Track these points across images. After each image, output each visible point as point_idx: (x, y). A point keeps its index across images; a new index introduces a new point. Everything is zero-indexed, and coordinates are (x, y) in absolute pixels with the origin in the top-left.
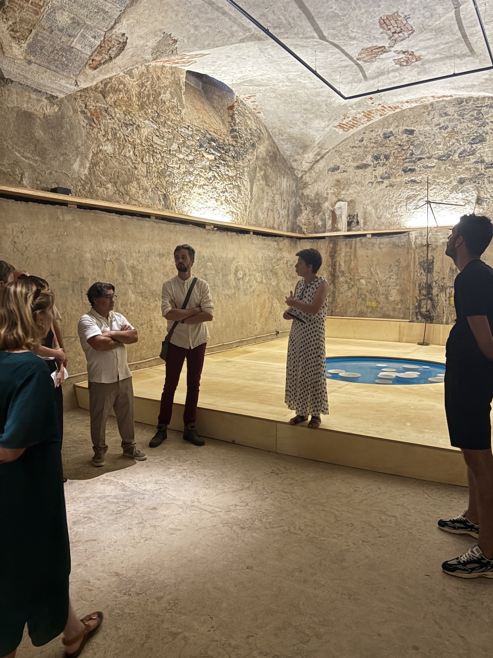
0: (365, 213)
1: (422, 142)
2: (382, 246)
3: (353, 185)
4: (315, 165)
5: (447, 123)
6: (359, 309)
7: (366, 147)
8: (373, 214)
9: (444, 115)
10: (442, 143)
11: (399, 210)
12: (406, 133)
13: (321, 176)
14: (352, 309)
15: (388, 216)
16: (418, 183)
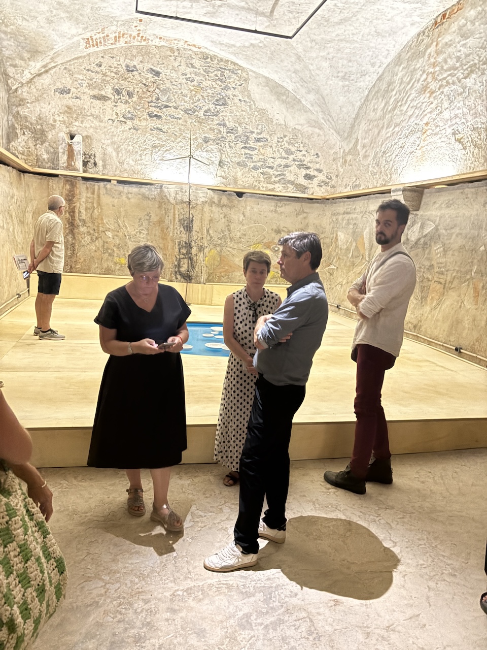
0: (105, 154)
1: (168, 88)
2: (130, 196)
3: (88, 118)
4: (37, 78)
5: (193, 75)
6: (105, 266)
7: (105, 75)
8: (115, 158)
9: (190, 66)
10: (189, 96)
11: (143, 157)
12: (151, 73)
13: (45, 96)
14: (96, 266)
15: (132, 163)
16: (164, 132)
